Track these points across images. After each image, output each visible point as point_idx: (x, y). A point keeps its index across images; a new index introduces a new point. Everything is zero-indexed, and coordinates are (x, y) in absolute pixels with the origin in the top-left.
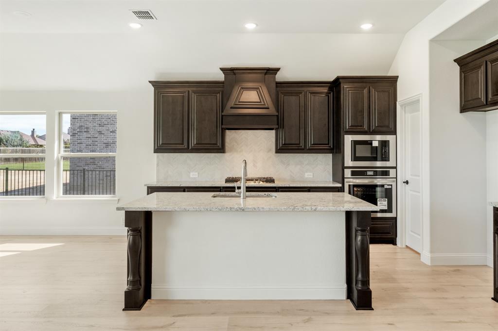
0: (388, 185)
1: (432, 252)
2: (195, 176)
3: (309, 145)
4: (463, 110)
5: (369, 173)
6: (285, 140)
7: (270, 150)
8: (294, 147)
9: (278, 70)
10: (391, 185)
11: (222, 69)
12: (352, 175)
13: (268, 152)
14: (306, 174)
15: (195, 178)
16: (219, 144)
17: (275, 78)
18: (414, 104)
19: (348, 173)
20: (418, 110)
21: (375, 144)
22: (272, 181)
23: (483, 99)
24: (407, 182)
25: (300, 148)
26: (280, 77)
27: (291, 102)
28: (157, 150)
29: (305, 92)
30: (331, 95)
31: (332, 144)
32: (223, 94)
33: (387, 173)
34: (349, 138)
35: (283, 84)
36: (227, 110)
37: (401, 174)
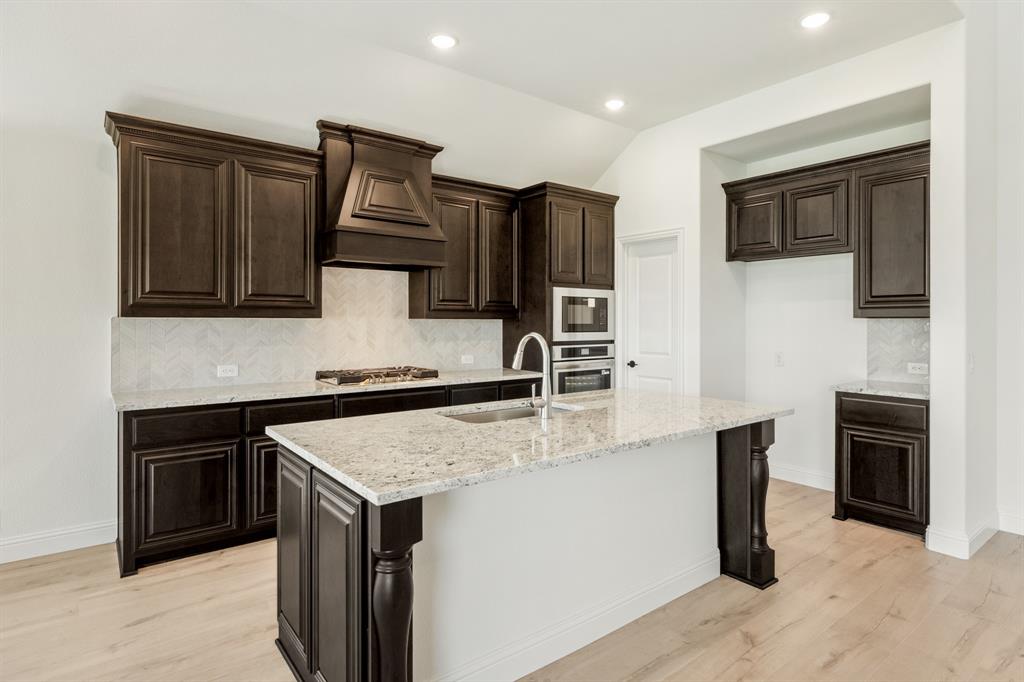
0: (606, 370)
2: (230, 374)
3: (482, 305)
4: (732, 257)
5: (585, 352)
6: (444, 292)
8: (459, 306)
9: (438, 149)
10: (609, 370)
12: (563, 357)
13: (396, 316)
14: (463, 357)
15: (231, 379)
16: (310, 297)
17: (430, 164)
18: (660, 244)
19: (556, 351)
20: (675, 251)
21: (592, 303)
22: (434, 374)
23: (778, 243)
24: (632, 364)
25: (468, 308)
26: (441, 165)
27: (454, 217)
28: (132, 308)
29: (478, 202)
30: (515, 215)
31: (515, 303)
32: (322, 179)
33: (604, 351)
34: (559, 293)
35: (440, 181)
36: (345, 219)
37: (621, 352)
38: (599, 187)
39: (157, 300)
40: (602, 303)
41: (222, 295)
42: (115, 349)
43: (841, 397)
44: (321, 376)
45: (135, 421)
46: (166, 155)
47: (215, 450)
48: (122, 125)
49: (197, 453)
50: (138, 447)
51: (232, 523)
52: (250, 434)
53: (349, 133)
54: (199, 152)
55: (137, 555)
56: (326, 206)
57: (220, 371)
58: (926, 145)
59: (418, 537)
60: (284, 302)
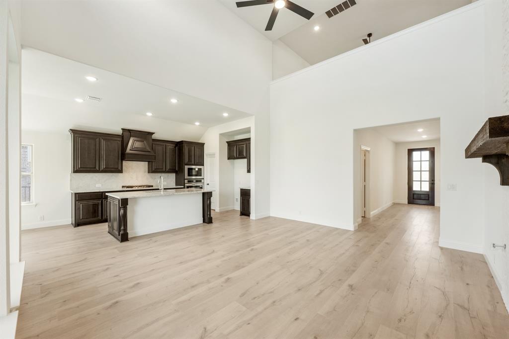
1: (220, 207)
2: (99, 186)
3: (167, 170)
4: (229, 159)
5: (195, 181)
6: (156, 167)
7: (145, 172)
8: (161, 170)
9: (154, 133)
10: (202, 186)
11: (122, 129)
16: (120, 168)
17: (151, 137)
18: (212, 155)
19: (186, 181)
20: (214, 157)
21: (197, 169)
22: (152, 186)
23: (235, 156)
24: (208, 184)
26: (154, 137)
27: (159, 149)
28: (76, 171)
29: (166, 145)
30: (177, 148)
31: (177, 169)
32: (122, 141)
33: (201, 181)
34: (186, 167)
35: (154, 140)
36: (128, 151)
37: (206, 181)
38: (200, 141)
39: (81, 169)
40: (200, 169)
41: (97, 168)
42: (71, 180)
43: (241, 189)
44: (123, 187)
45: (77, 195)
46: (84, 137)
47: (96, 202)
48: (74, 132)
49: (91, 202)
50: (77, 201)
51: (100, 217)
52: (104, 199)
53: (129, 131)
54: (91, 136)
55: (78, 224)
56: (124, 146)
57: (97, 186)
58: (250, 138)
59: (128, 205)
60: (113, 170)
